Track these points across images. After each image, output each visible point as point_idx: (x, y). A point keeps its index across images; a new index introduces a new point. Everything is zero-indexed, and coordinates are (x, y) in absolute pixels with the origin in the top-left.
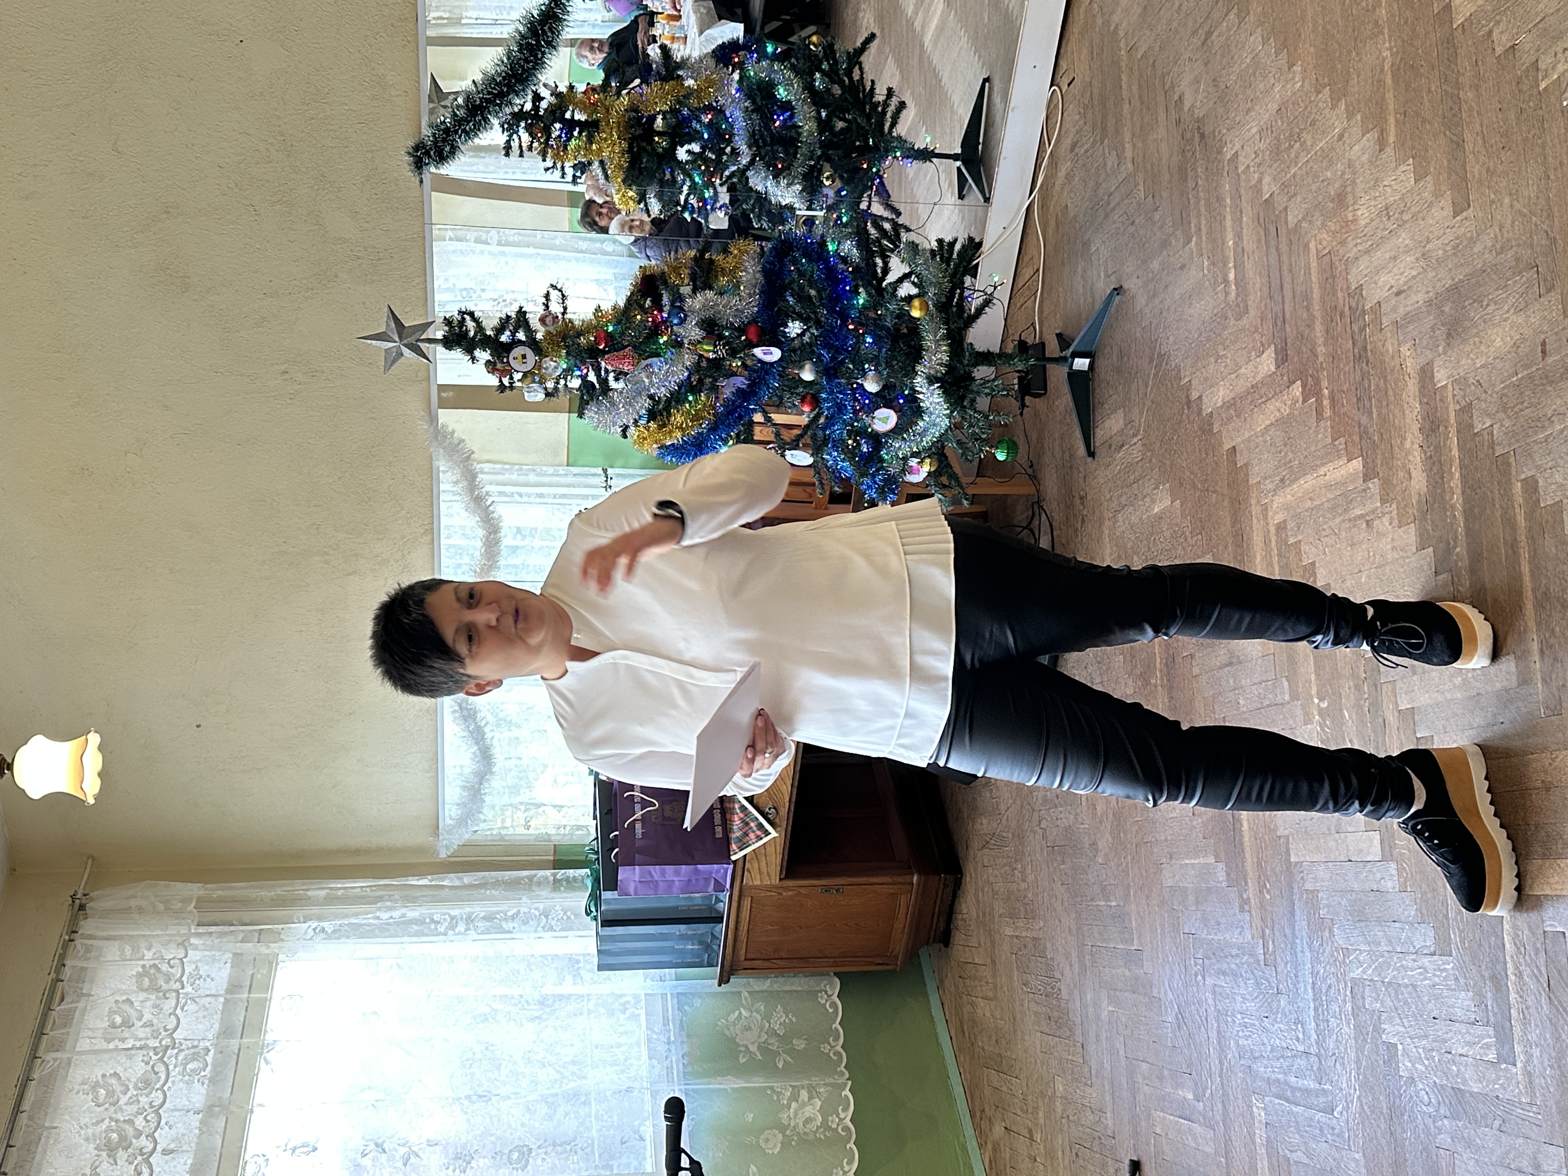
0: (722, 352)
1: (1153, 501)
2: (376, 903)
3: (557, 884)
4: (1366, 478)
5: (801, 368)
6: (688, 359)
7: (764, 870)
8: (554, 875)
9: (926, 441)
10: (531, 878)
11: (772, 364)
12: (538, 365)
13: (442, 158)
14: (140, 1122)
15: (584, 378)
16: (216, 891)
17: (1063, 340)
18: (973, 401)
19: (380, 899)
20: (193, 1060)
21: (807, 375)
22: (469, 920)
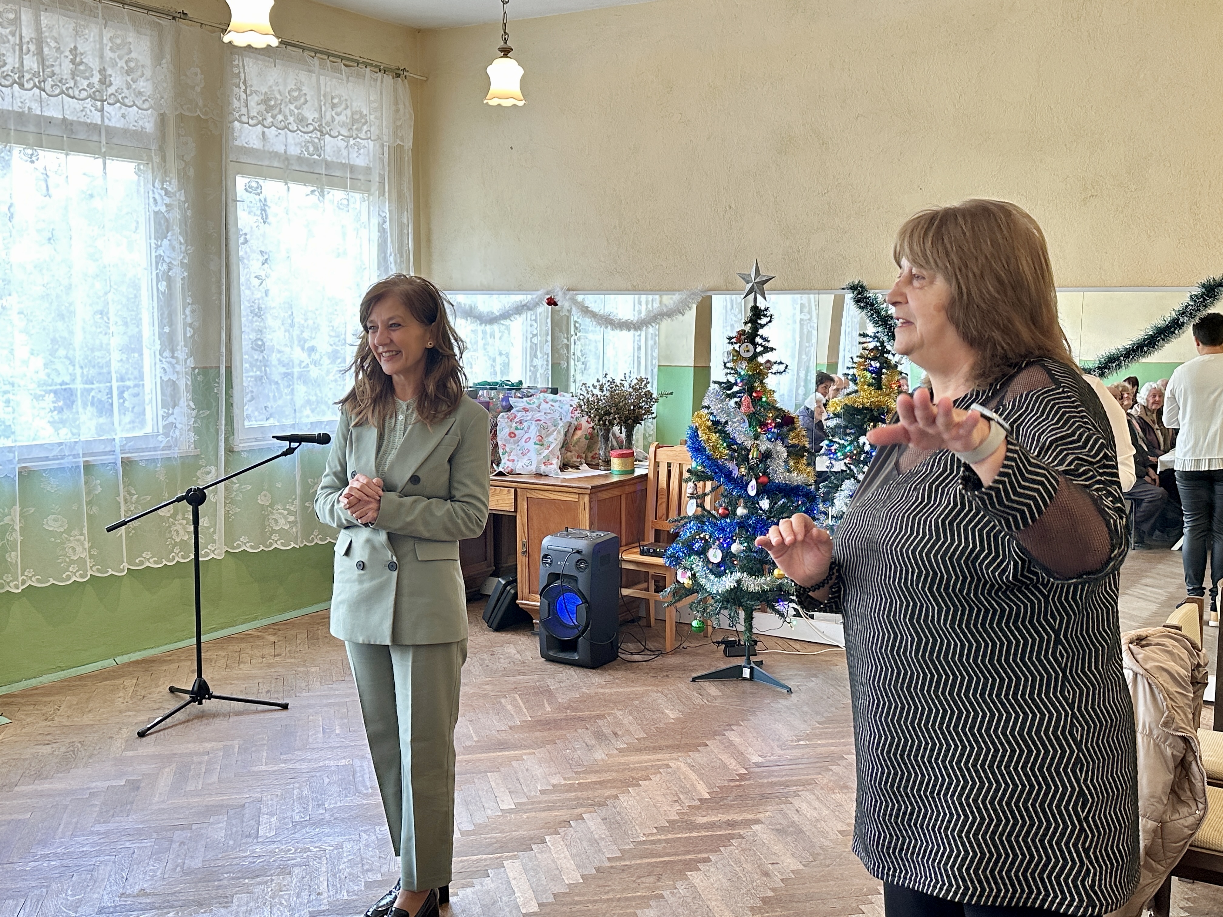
0: (752, 462)
1: (671, 710)
4: (700, 800)
5: (745, 507)
6: (748, 444)
9: (702, 581)
11: (746, 490)
12: (744, 359)
13: (857, 301)
14: (280, 117)
15: (736, 384)
16: (408, 156)
17: (760, 664)
18: (726, 608)
19: (402, 256)
20: (314, 148)
21: (741, 511)
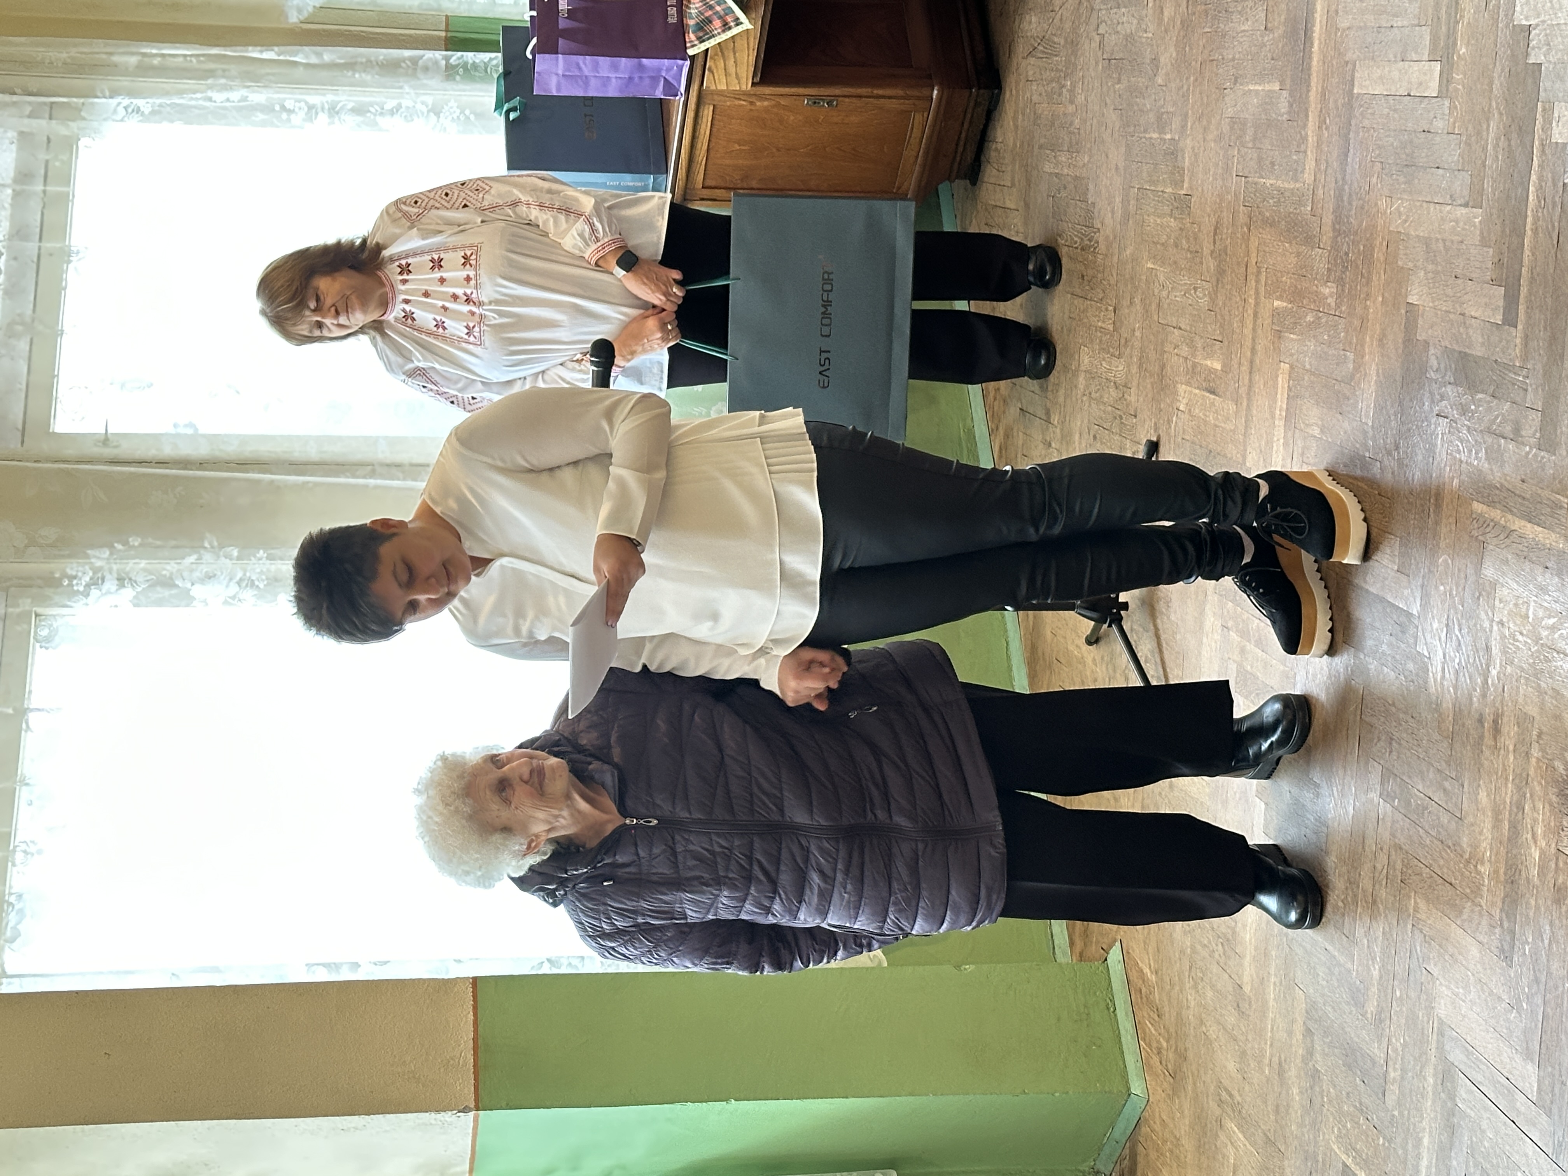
2: (206, 78)
3: (450, 71)
7: (732, 70)
8: (447, 59)
10: (415, 61)
19: (212, 74)
22: (333, 111)
